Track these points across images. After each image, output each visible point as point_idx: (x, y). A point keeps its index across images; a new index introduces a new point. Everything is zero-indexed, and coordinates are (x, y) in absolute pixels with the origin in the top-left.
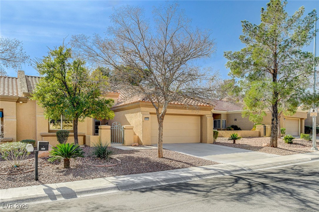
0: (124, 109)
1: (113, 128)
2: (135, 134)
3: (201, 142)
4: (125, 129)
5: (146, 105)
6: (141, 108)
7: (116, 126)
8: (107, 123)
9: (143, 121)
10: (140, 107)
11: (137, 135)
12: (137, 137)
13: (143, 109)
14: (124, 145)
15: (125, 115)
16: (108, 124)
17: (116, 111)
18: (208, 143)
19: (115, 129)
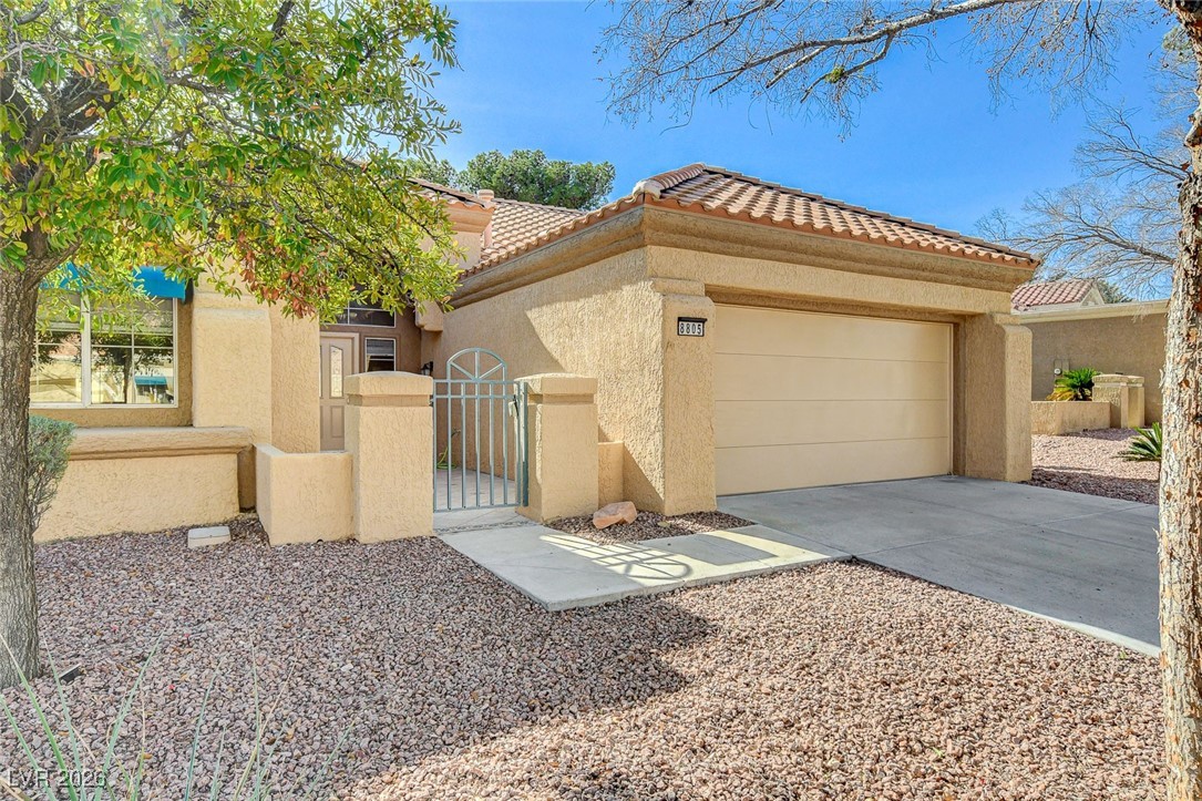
0: (522, 274)
1: (449, 396)
2: (602, 437)
3: (959, 470)
4: (538, 398)
5: (684, 231)
6: (653, 250)
7: (477, 378)
8: (425, 367)
9: (667, 345)
10: (641, 246)
11: (618, 441)
12: (614, 458)
13: (657, 255)
14: (532, 519)
15: (529, 314)
16: (431, 370)
17: (474, 296)
18: (1008, 477)
19: (470, 403)
